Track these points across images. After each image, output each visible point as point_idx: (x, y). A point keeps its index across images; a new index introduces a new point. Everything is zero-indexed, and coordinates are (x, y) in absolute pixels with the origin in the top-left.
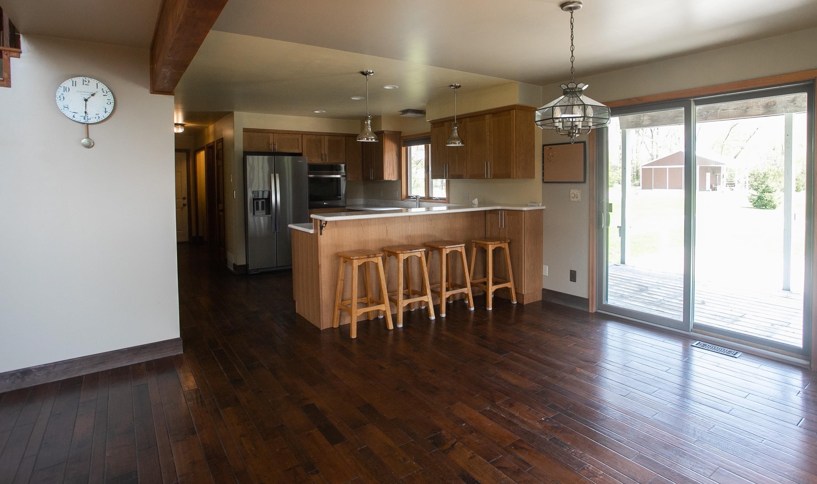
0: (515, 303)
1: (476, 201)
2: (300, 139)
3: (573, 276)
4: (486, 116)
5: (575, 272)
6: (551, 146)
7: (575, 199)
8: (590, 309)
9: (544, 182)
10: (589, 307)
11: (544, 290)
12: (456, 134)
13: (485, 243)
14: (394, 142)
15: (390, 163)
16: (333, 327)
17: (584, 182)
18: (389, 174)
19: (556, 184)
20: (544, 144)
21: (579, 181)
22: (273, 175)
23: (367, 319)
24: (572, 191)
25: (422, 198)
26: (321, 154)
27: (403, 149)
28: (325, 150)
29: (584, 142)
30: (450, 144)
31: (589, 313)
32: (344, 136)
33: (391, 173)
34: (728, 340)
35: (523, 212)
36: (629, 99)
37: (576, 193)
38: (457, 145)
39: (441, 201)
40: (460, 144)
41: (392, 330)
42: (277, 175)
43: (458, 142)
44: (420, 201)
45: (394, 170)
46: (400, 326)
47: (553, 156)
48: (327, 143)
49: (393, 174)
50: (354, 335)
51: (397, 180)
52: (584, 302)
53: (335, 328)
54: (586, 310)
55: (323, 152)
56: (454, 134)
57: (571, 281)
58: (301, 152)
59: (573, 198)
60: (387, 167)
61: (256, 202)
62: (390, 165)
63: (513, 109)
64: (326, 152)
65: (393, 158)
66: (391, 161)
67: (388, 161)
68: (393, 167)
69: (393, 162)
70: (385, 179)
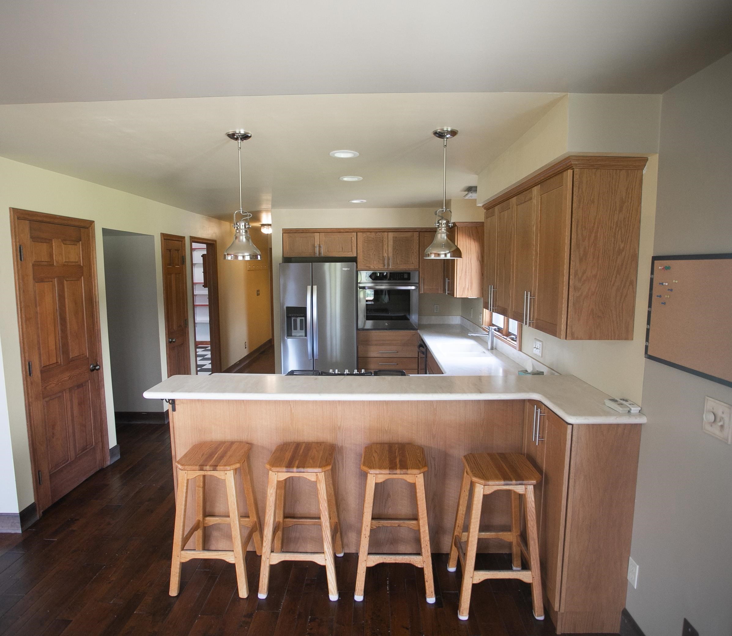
2: (354, 239)
14: (474, 240)
15: (466, 272)
18: (464, 289)
20: (654, 255)
22: (309, 288)
24: (710, 404)
26: (383, 257)
28: (389, 250)
32: (418, 231)
33: (467, 287)
35: (570, 427)
41: (245, 599)
42: (315, 288)
45: (472, 283)
46: (262, 595)
48: (391, 243)
49: (471, 289)
51: (477, 298)
55: (385, 255)
58: (355, 255)
60: (460, 278)
61: (294, 320)
62: (466, 274)
63: (566, 169)
64: (391, 255)
65: (471, 264)
66: (468, 269)
67: (462, 270)
68: (471, 275)
69: (471, 271)
70: (455, 296)
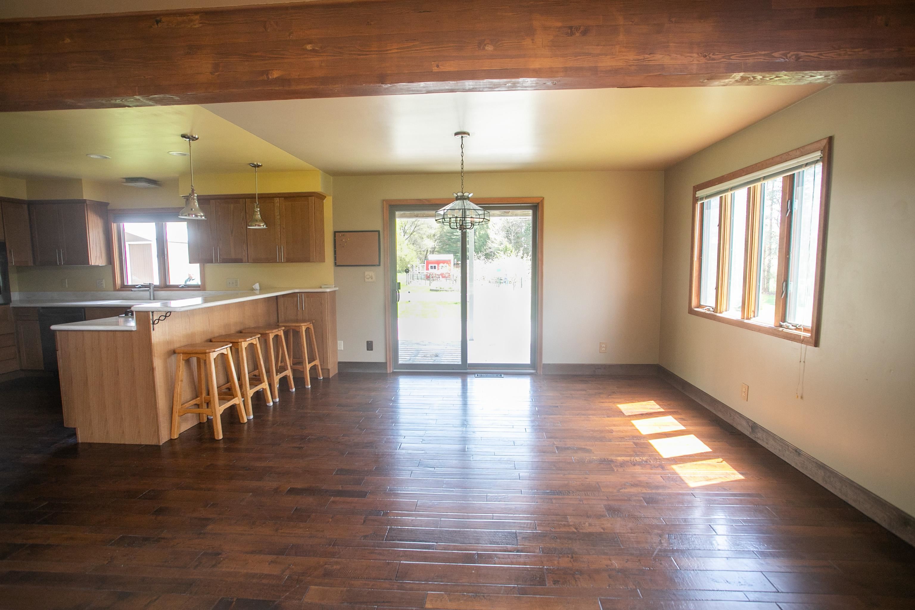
0: (322, 378)
1: (257, 286)
3: (370, 346)
4: (275, 199)
5: (372, 342)
6: (343, 233)
7: (370, 280)
8: (388, 370)
9: (336, 265)
10: (387, 368)
11: (339, 363)
12: (258, 216)
13: (297, 325)
14: (100, 216)
15: (96, 243)
16: (171, 439)
17: (379, 265)
19: (350, 268)
20: (335, 231)
21: (374, 264)
23: (199, 422)
24: (367, 273)
25: (155, 287)
27: (114, 226)
29: (379, 231)
30: (254, 226)
31: (387, 373)
33: (98, 256)
34: (491, 369)
35: (326, 293)
36: (420, 200)
37: (371, 275)
38: (262, 227)
39: (187, 288)
40: (265, 226)
41: (246, 422)
43: (262, 224)
44: (154, 291)
45: (101, 252)
47: (346, 242)
49: (101, 258)
50: (220, 435)
51: (106, 266)
52: (383, 365)
53: (176, 439)
54: (384, 372)
56: (257, 216)
57: (367, 350)
59: (368, 279)
60: (93, 248)
62: (96, 246)
63: (312, 196)
65: (99, 236)
66: (97, 241)
67: (93, 241)
68: (100, 248)
69: (100, 242)
70: (90, 264)
